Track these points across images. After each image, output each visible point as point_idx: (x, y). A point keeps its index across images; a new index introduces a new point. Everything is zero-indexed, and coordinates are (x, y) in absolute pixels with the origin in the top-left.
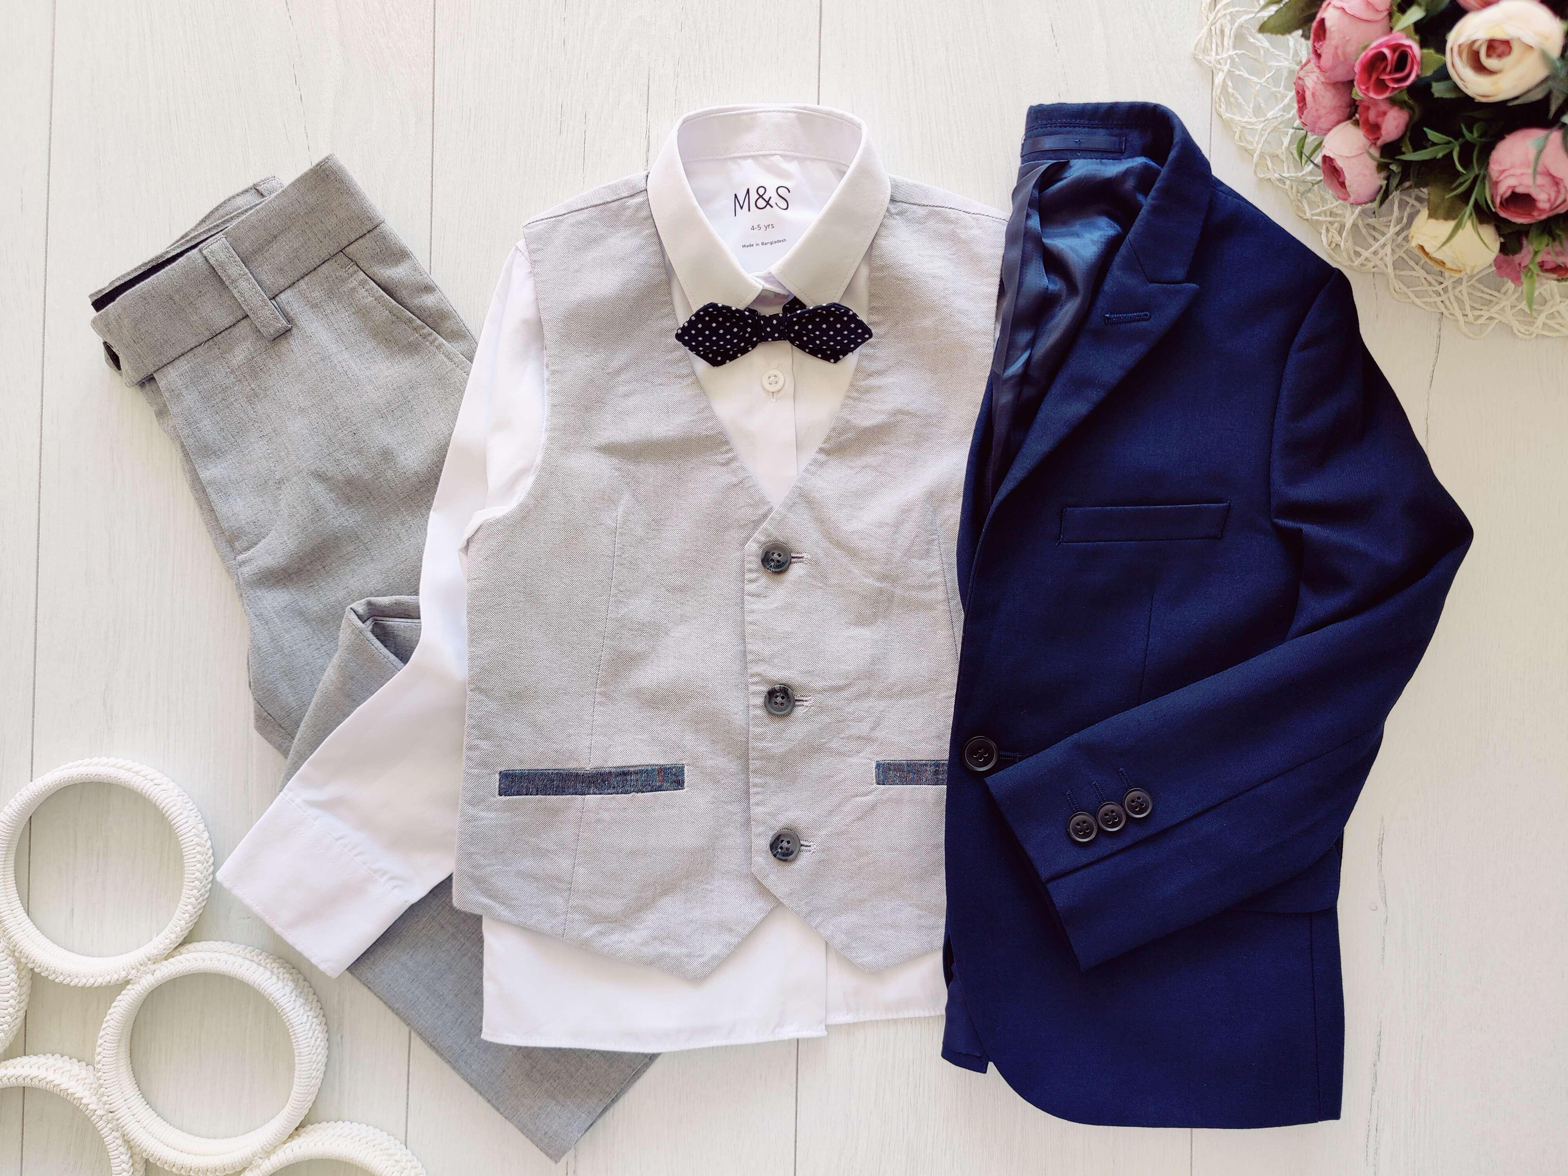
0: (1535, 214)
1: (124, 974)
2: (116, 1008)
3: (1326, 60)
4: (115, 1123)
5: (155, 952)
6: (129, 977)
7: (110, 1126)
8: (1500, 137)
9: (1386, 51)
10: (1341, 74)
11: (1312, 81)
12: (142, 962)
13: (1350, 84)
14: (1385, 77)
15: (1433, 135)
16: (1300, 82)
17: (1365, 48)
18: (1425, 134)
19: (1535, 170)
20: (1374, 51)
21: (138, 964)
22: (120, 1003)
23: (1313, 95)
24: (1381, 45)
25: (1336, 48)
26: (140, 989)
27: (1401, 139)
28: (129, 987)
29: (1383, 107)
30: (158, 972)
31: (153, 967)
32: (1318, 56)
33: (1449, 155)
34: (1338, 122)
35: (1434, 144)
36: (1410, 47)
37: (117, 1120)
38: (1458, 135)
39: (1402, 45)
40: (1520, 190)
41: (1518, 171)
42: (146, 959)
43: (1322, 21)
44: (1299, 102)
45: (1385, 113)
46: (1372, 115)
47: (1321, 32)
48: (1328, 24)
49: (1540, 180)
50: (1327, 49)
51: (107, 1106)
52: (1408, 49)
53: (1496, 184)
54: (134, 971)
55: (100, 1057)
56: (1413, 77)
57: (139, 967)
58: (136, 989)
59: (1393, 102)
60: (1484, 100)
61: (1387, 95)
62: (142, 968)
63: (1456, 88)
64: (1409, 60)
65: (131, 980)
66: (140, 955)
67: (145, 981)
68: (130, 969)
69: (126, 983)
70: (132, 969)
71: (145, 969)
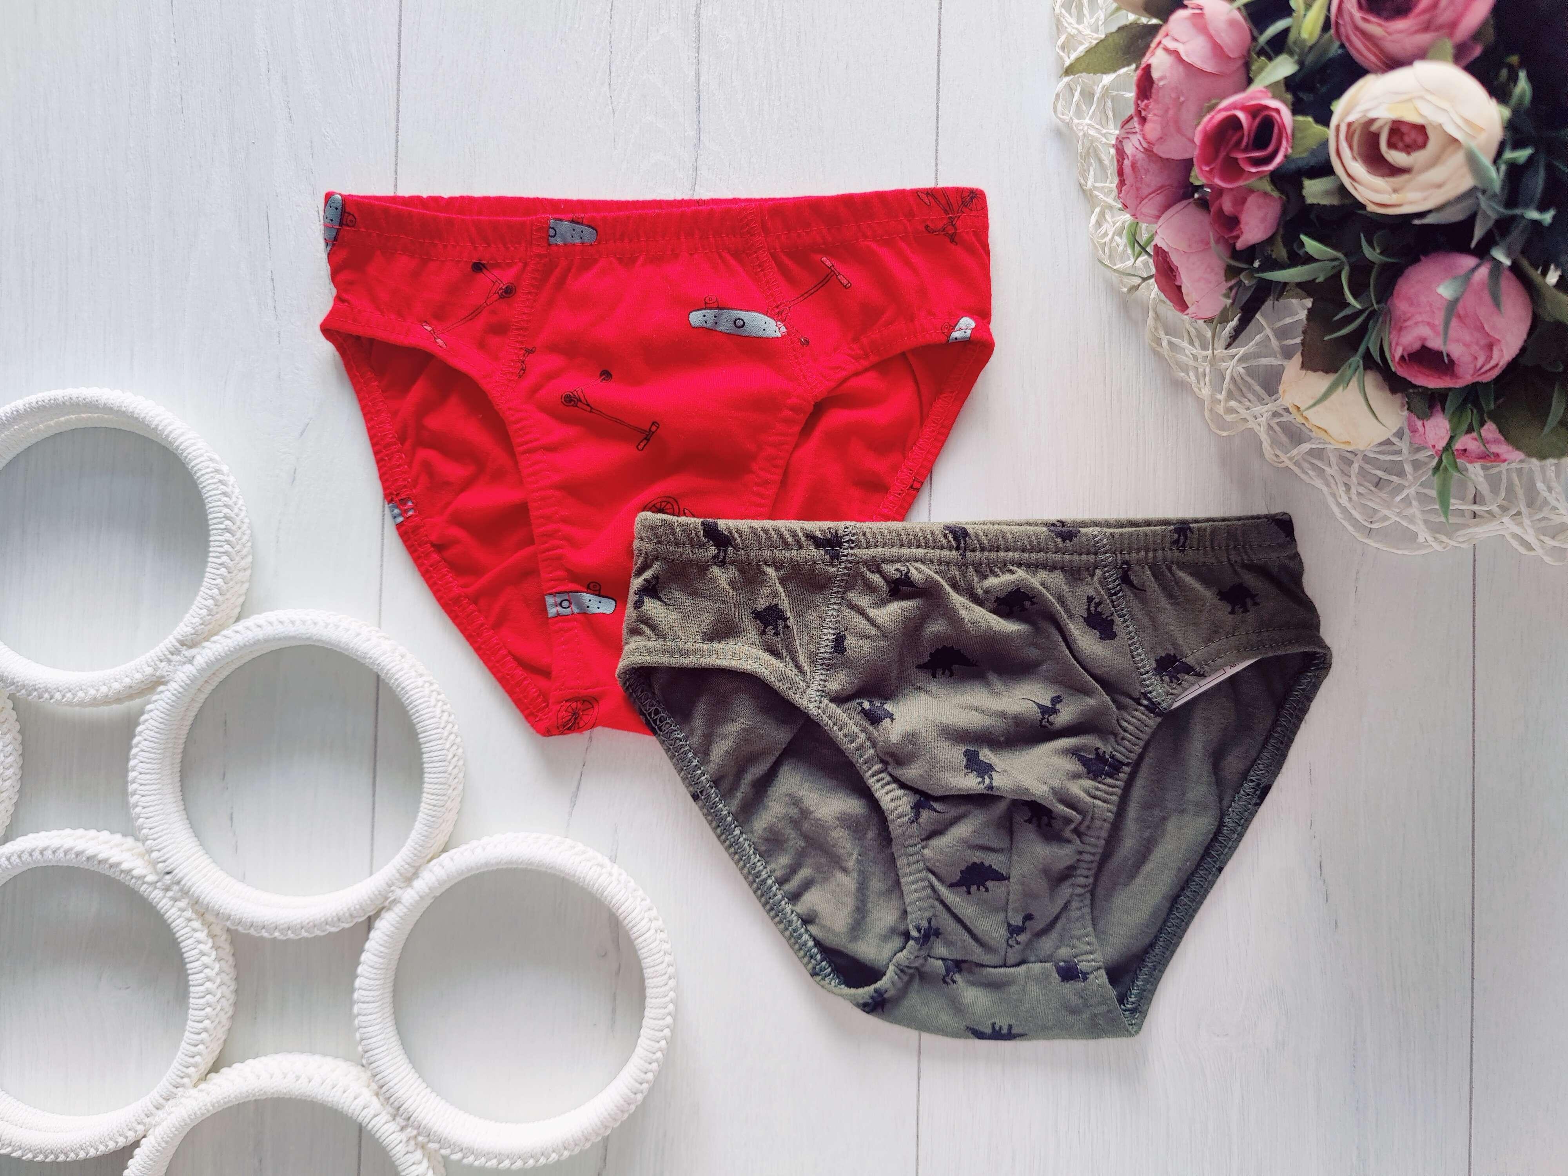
1: (149, 670)
2: (147, 723)
4: (176, 888)
5: (189, 630)
6: (158, 674)
7: (170, 894)
12: (172, 649)
21: (167, 653)
22: (151, 714)
26: (177, 687)
28: (161, 688)
30: (198, 658)
31: (189, 653)
37: (178, 883)
42: (177, 644)
51: (160, 865)
54: (163, 664)
55: (136, 797)
57: (170, 656)
58: (171, 689)
62: (175, 658)
65: (163, 677)
66: (170, 641)
67: (182, 675)
68: (158, 663)
69: (153, 684)
70: (161, 661)
71: (178, 658)
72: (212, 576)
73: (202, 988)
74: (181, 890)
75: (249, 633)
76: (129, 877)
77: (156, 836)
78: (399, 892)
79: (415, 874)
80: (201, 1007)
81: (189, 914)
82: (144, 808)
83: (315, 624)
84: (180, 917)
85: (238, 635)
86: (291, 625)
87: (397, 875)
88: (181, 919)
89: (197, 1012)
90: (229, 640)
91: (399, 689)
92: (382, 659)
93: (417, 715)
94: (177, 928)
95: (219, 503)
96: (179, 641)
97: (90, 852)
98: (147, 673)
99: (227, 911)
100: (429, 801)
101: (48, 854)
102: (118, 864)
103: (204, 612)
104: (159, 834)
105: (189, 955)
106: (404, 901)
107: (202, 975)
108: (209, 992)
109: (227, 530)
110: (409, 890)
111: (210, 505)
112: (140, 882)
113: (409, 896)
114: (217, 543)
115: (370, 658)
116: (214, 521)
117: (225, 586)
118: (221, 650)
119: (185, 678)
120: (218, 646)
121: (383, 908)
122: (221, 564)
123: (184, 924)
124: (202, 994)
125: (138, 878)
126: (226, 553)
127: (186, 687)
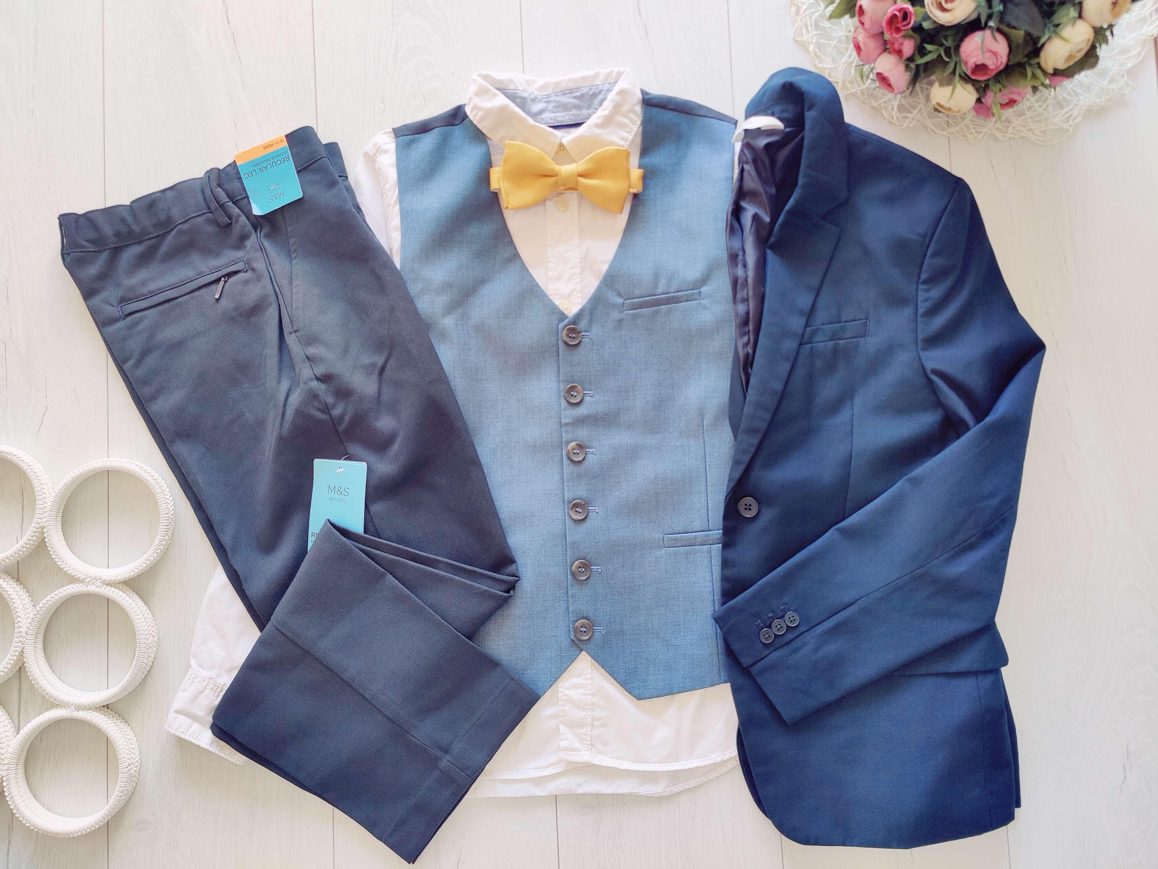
0: (989, 72)
3: (867, 24)
8: (962, 40)
9: (897, 13)
10: (876, 30)
11: (861, 38)
13: (882, 33)
14: (899, 25)
15: (929, 47)
16: (856, 40)
17: (885, 14)
18: (924, 48)
19: (982, 50)
20: (891, 14)
23: (864, 44)
24: (893, 11)
25: (871, 18)
27: (913, 55)
29: (901, 40)
32: (862, 24)
33: (940, 56)
34: (880, 55)
35: (930, 52)
36: (908, 8)
38: (941, 45)
39: (904, 8)
40: (979, 63)
41: (975, 54)
43: (861, 6)
44: (857, 50)
45: (902, 44)
46: (896, 46)
47: (861, 11)
48: (864, 7)
49: (987, 55)
50: (866, 19)
52: (907, 10)
53: (966, 63)
56: (912, 22)
59: (905, 37)
60: (949, 25)
61: (902, 34)
63: (935, 22)
64: (909, 15)
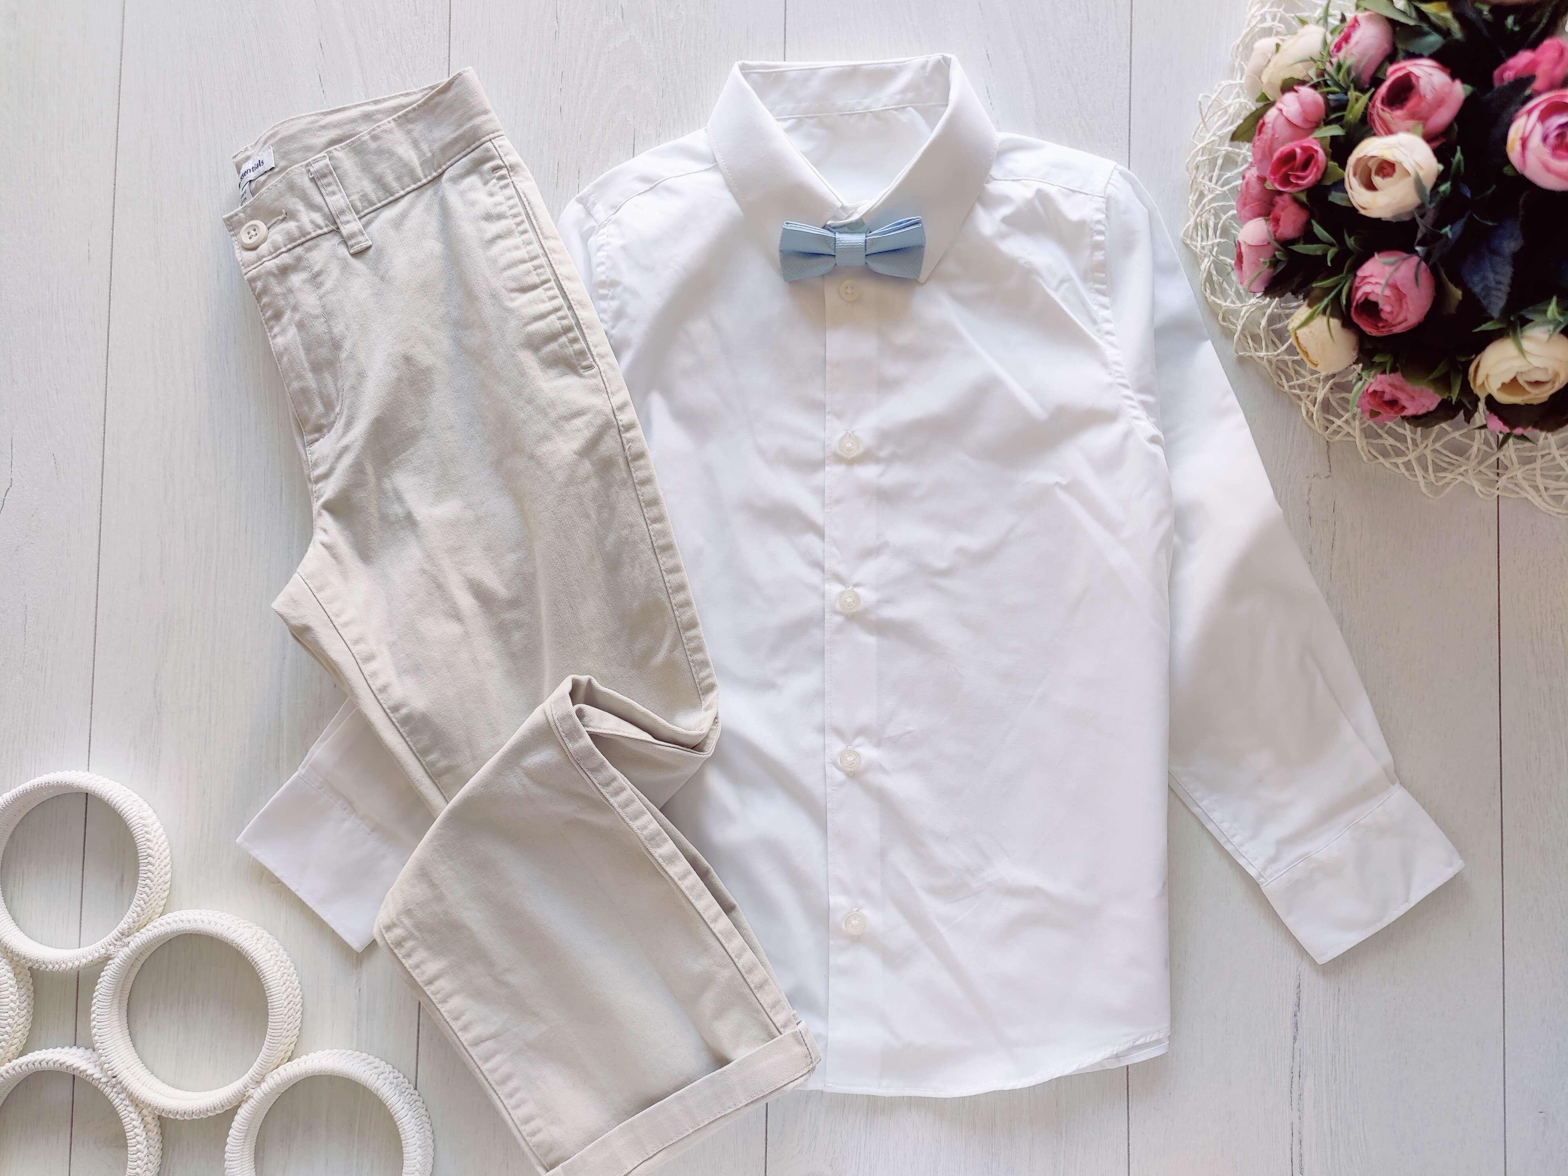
1: (103, 951)
2: (101, 984)
4: (119, 1086)
5: (126, 926)
6: (108, 953)
7: (115, 1090)
12: (116, 938)
21: (113, 940)
22: (104, 978)
26: (119, 962)
28: (110, 962)
30: (132, 943)
31: (126, 940)
37: (121, 1083)
42: (119, 935)
51: (109, 1072)
54: (112, 947)
55: (95, 1030)
57: (115, 942)
58: (116, 963)
62: (119, 943)
65: (111, 955)
66: (115, 932)
67: (122, 954)
68: (108, 946)
69: (106, 959)
70: (110, 945)
71: (120, 943)
72: (140, 892)
73: (135, 1148)
74: (122, 1087)
75: (162, 927)
76: (91, 1079)
77: (106, 1054)
78: (252, 1091)
79: (263, 1079)
80: (134, 1160)
81: (127, 1102)
82: (100, 1036)
83: (203, 922)
84: (122, 1104)
85: (156, 929)
86: (187, 923)
87: (251, 1081)
88: (122, 1105)
89: (132, 1163)
90: (150, 933)
91: (253, 963)
92: (243, 944)
93: (264, 979)
94: (120, 1111)
95: (144, 847)
96: (119, 932)
97: (68, 1063)
98: (101, 953)
99: (149, 1102)
100: (270, 1034)
101: (44, 1063)
102: (86, 1071)
103: (135, 915)
104: (109, 1053)
105: (128, 1127)
106: (254, 1097)
107: (134, 1140)
108: (138, 1151)
109: (149, 863)
110: (258, 1090)
111: (139, 848)
112: (97, 1082)
113: (258, 1094)
114: (143, 872)
115: (236, 943)
116: (142, 858)
117: (148, 899)
118: (145, 939)
119: (123, 956)
120: (144, 936)
121: (243, 1101)
122: (146, 884)
123: (124, 1109)
124: (135, 1152)
125: (97, 1079)
126: (148, 878)
127: (124, 962)
